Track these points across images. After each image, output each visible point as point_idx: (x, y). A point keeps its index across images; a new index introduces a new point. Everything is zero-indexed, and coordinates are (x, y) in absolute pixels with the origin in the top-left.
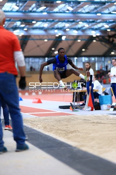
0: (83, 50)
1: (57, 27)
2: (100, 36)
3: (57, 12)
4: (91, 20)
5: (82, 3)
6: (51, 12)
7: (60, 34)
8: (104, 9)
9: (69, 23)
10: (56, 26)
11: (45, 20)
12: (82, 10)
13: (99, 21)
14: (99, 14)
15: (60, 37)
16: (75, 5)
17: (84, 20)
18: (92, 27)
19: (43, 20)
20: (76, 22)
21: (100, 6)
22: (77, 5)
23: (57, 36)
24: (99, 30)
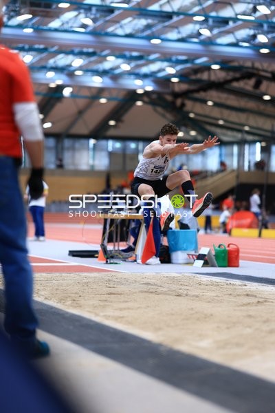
0: (112, 123)
1: (54, 65)
2: (152, 92)
3: (56, 30)
4: (135, 54)
5: (117, 13)
6: (41, 27)
7: (60, 82)
8: (168, 29)
9: (84, 57)
10: (51, 62)
11: (27, 47)
12: (116, 29)
13: (152, 57)
14: (155, 41)
15: (60, 88)
16: (101, 16)
17: (120, 53)
18: (137, 71)
19: (21, 45)
20: (100, 56)
21: (159, 22)
22: (106, 16)
23: (53, 85)
24: (152, 79)
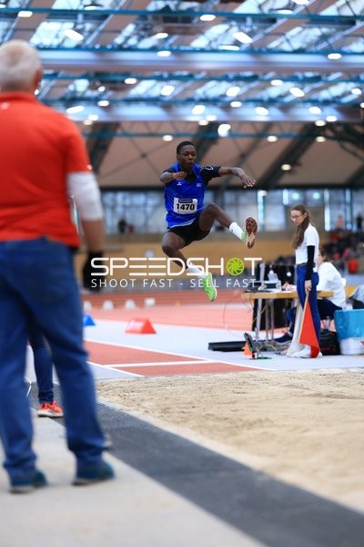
0: (286, 167)
1: (203, 97)
2: (337, 123)
3: (202, 51)
4: (309, 75)
5: (280, 22)
6: (182, 48)
7: (213, 118)
8: (349, 39)
9: (241, 83)
10: (200, 92)
11: (166, 75)
12: (282, 43)
13: (334, 77)
14: (333, 56)
15: (213, 126)
16: (259, 28)
17: (289, 75)
18: (314, 97)
19: (157, 73)
20: (262, 80)
21: (338, 30)
22: (265, 28)
23: (204, 123)
24: (335, 105)
